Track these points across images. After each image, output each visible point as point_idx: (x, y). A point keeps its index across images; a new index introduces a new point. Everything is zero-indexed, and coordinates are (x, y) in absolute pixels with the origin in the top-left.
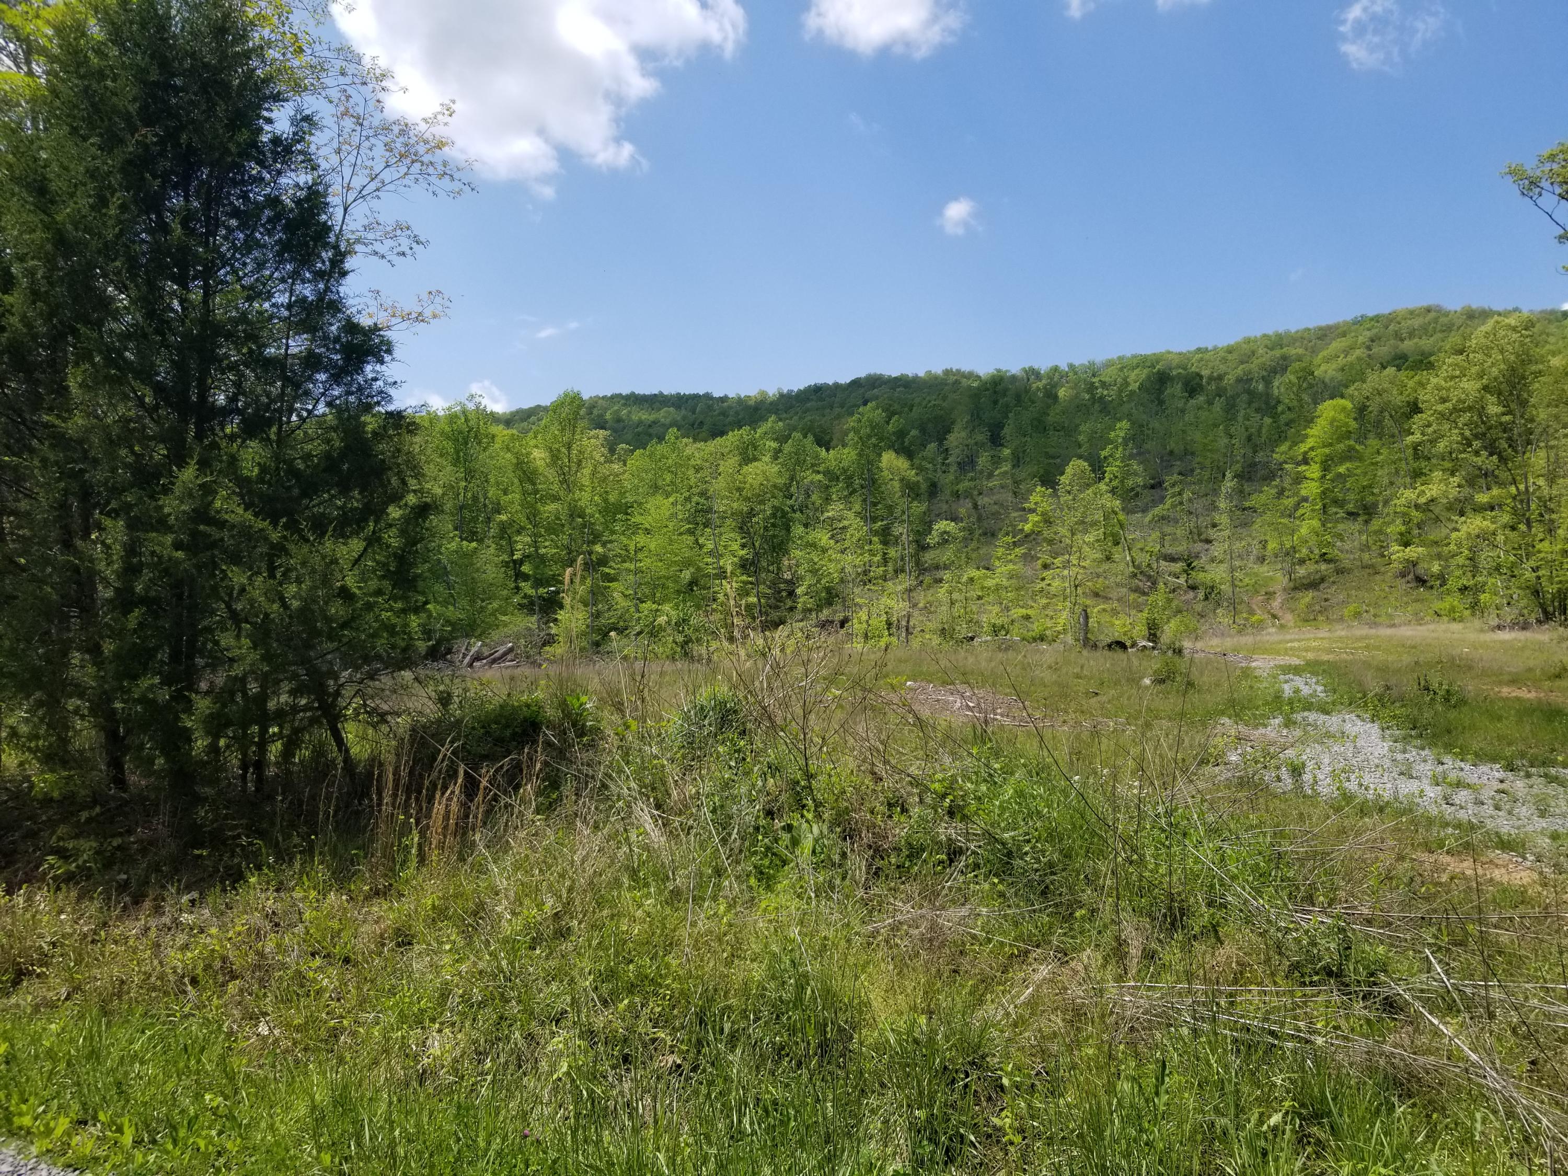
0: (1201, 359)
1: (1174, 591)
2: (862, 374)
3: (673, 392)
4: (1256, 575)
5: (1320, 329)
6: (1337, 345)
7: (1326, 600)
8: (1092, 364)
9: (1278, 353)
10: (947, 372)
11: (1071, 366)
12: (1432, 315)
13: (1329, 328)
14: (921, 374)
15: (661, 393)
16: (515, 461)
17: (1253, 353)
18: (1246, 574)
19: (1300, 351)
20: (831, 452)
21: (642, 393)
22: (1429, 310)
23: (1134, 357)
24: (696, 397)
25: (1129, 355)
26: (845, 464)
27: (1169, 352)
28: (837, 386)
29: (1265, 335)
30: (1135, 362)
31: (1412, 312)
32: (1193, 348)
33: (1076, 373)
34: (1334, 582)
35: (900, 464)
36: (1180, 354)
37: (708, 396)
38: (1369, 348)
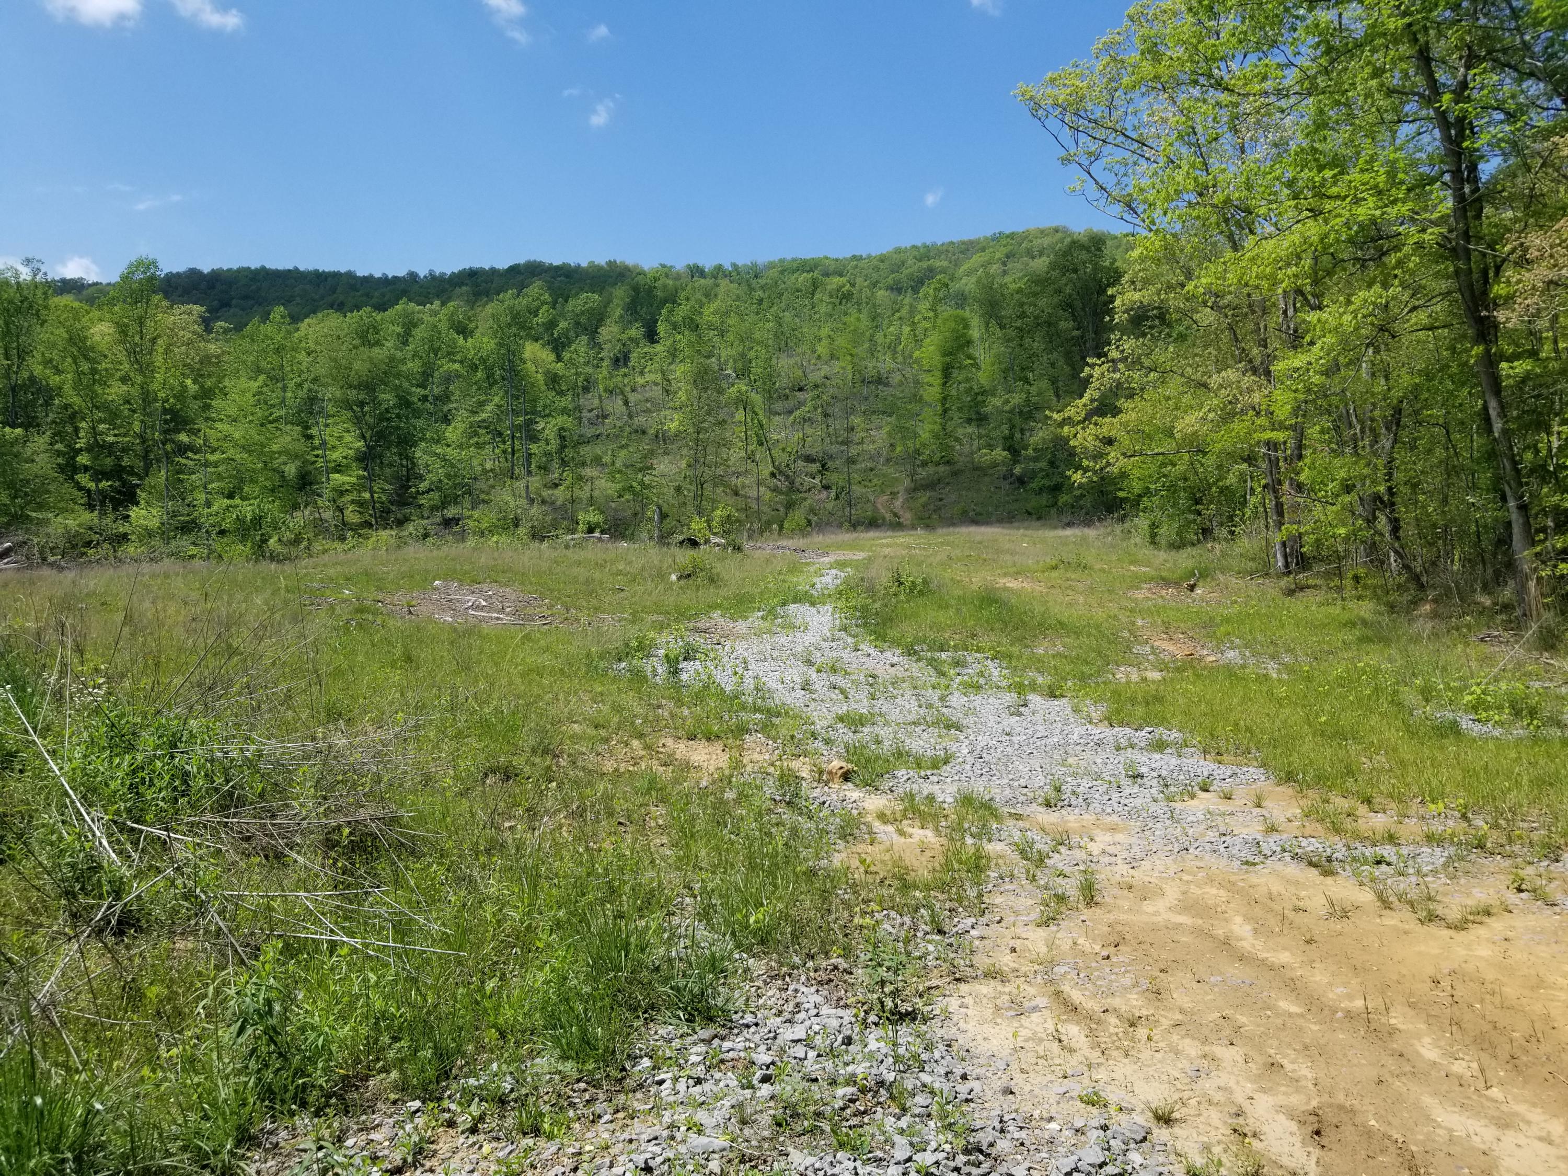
0: (856, 267)
1: (809, 490)
2: (521, 260)
3: (311, 268)
4: (884, 476)
5: (963, 243)
6: (977, 259)
7: (941, 500)
8: (754, 265)
9: (925, 264)
10: (611, 264)
11: (734, 266)
12: (1059, 235)
13: (971, 242)
14: (584, 264)
15: (296, 269)
16: (66, 336)
17: (903, 263)
18: (875, 475)
19: (945, 263)
20: (470, 340)
21: (273, 267)
22: (1057, 231)
23: (794, 260)
24: (336, 275)
25: (789, 258)
26: (483, 353)
27: (827, 258)
28: (493, 271)
29: (913, 247)
30: (795, 265)
31: (1042, 232)
32: (848, 256)
33: (738, 274)
34: (948, 483)
35: (544, 356)
36: (837, 260)
37: (350, 275)
38: (1004, 264)
